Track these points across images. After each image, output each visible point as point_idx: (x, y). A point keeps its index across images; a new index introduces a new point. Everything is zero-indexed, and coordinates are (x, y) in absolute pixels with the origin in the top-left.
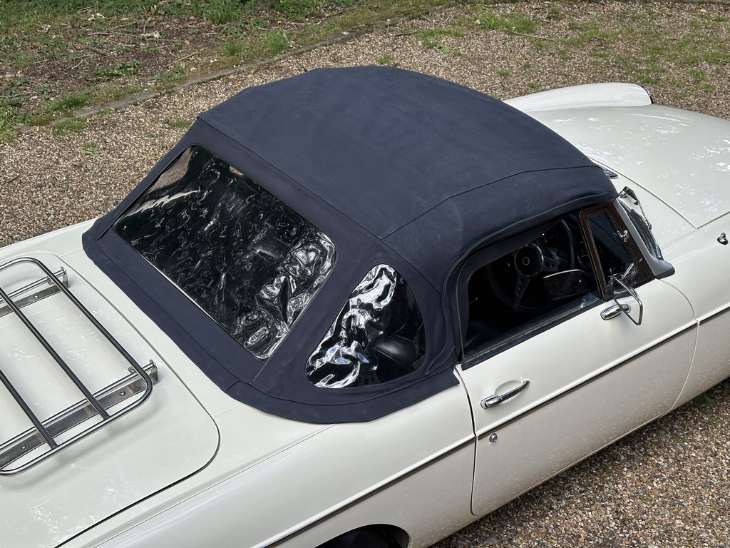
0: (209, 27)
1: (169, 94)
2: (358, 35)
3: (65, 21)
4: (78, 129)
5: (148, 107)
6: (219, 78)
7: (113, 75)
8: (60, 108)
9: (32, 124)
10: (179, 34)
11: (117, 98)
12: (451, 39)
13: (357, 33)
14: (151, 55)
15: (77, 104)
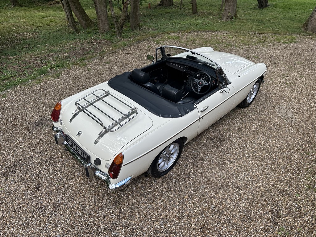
0: (107, 41)
1: (103, 56)
2: (142, 42)
3: (72, 42)
4: (85, 65)
5: (99, 59)
6: (113, 52)
7: (89, 53)
8: (80, 61)
9: (74, 65)
10: (100, 43)
11: (92, 58)
12: (162, 42)
13: (141, 41)
14: (96, 48)
15: (83, 60)
